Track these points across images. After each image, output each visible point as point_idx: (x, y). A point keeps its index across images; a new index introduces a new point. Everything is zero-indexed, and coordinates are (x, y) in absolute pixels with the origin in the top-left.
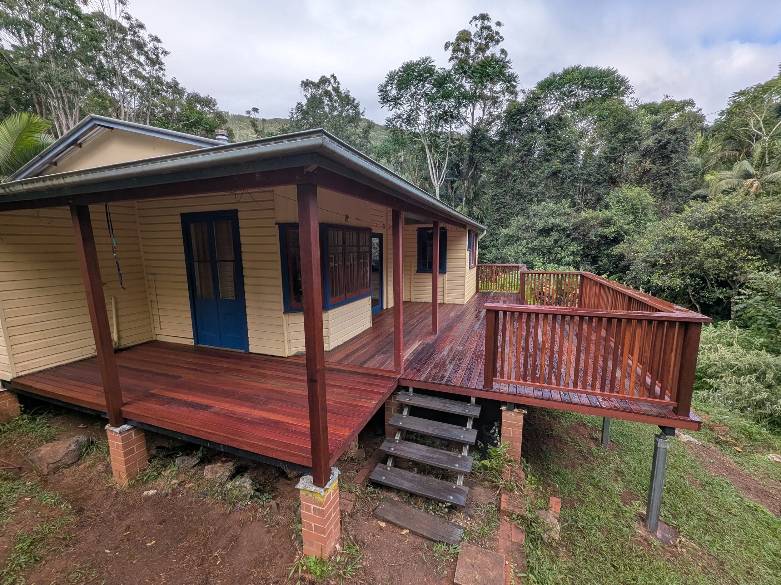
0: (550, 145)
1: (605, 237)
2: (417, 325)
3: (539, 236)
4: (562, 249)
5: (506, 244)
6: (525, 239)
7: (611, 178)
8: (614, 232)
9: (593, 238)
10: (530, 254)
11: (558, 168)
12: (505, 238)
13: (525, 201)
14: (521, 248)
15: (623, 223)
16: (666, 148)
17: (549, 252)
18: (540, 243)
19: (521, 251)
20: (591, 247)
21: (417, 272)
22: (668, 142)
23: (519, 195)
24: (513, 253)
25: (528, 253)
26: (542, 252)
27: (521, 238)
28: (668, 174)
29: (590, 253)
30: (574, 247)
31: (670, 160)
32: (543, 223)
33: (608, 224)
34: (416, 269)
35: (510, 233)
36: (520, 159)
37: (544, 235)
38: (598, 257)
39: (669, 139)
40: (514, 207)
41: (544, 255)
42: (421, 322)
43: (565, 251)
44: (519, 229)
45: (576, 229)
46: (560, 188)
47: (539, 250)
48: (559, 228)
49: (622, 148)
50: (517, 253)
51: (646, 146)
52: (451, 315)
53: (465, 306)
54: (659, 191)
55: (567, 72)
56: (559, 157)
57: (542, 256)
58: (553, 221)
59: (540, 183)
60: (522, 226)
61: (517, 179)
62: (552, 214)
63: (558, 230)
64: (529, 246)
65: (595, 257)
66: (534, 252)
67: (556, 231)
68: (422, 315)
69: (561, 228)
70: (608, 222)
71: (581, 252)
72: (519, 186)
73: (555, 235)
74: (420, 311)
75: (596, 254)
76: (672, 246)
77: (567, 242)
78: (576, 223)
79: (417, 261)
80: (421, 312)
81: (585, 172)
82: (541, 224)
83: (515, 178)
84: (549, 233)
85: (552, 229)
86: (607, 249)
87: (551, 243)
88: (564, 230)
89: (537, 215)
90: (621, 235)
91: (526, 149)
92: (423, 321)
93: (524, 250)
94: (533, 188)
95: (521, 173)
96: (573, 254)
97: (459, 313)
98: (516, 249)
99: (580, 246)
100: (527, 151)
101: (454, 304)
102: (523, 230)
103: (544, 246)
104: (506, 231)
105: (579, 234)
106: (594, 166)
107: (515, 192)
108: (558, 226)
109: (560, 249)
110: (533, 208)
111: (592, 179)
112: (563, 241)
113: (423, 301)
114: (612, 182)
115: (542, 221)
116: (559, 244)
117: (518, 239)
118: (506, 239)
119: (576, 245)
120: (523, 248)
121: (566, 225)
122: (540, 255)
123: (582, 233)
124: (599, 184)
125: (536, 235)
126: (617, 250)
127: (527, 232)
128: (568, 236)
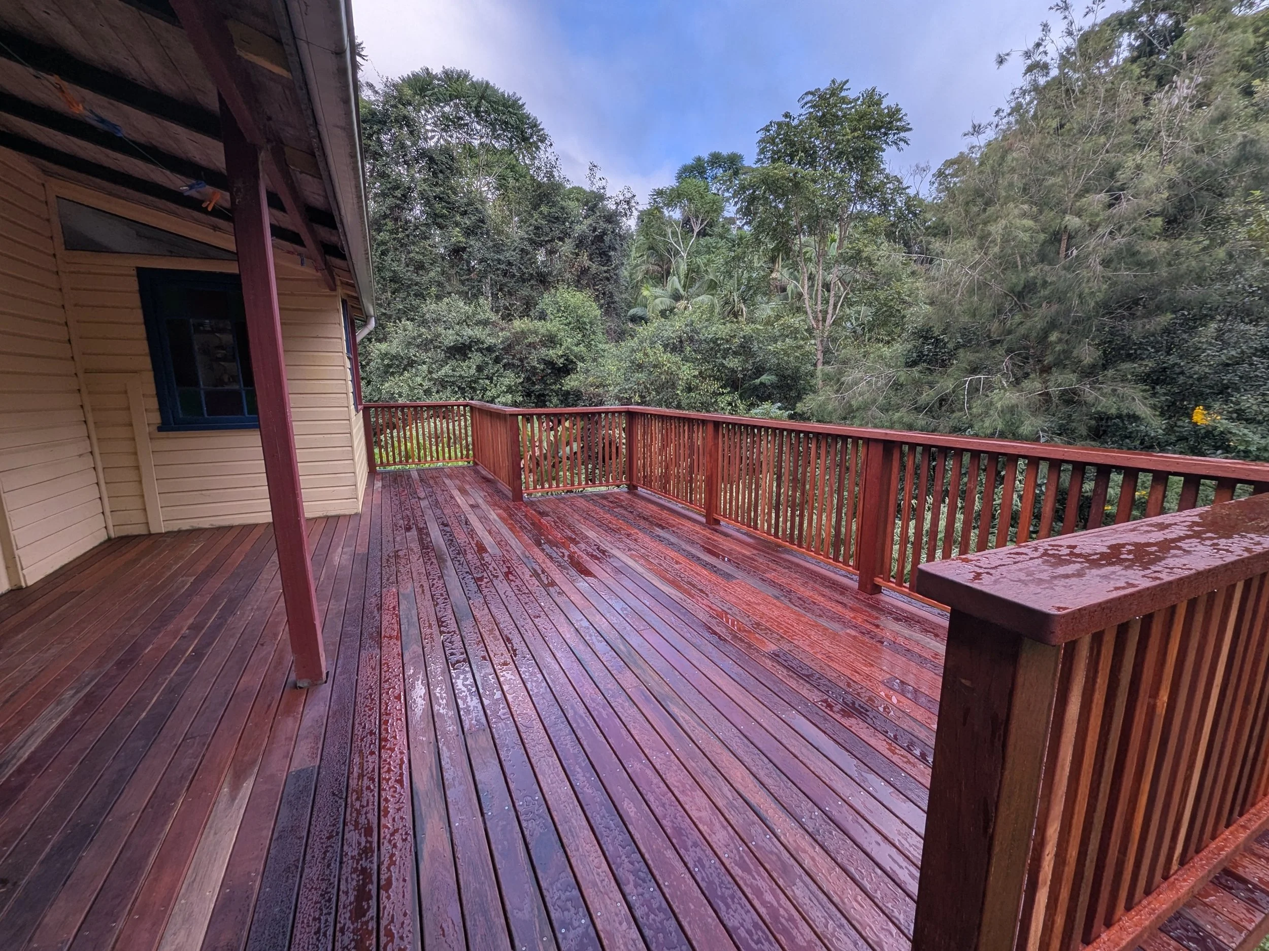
0: (440, 199)
1: (550, 364)
2: (198, 655)
3: (449, 358)
4: (491, 382)
5: (386, 372)
6: (424, 363)
7: (540, 274)
8: (562, 356)
9: (535, 364)
10: (438, 392)
11: (460, 242)
12: (383, 360)
13: (409, 295)
14: (419, 380)
15: (571, 343)
16: (603, 241)
17: (471, 388)
18: (454, 370)
19: (421, 385)
20: (534, 379)
21: (160, 429)
22: (604, 233)
23: (395, 282)
24: (405, 390)
25: (434, 390)
26: (459, 387)
27: (415, 362)
28: (608, 279)
29: (533, 388)
30: (510, 378)
31: (609, 259)
32: (452, 335)
33: (551, 342)
34: (156, 418)
35: (394, 352)
36: (388, 212)
37: (457, 356)
38: (544, 395)
39: (604, 229)
40: (389, 304)
41: (463, 394)
42: (218, 627)
43: (496, 385)
44: (410, 343)
45: (508, 348)
46: (468, 280)
47: (453, 383)
48: (481, 346)
49: (548, 230)
50: (412, 389)
51: (580, 232)
52: (336, 560)
53: (365, 521)
54: (602, 301)
55: (449, 76)
56: (457, 224)
57: (459, 395)
58: (470, 333)
59: (431, 264)
60: (414, 338)
61: (387, 251)
62: (465, 321)
63: (480, 350)
64: (434, 376)
65: (540, 395)
66: (445, 387)
67: (477, 351)
68: (215, 584)
69: (485, 346)
70: (551, 340)
71: (520, 388)
72: (394, 264)
73: (476, 358)
74: (201, 567)
75: (540, 390)
76: (642, 376)
77: (498, 371)
78: (508, 339)
79: (151, 389)
80: (209, 572)
81: (502, 258)
82: (449, 338)
83: (384, 248)
84: (465, 355)
85: (470, 347)
86: (555, 383)
87: (473, 371)
88: (490, 349)
89: (439, 320)
90: (572, 362)
91: (398, 193)
92: (222, 617)
93: (427, 384)
94: (421, 272)
95: (394, 239)
96: (510, 390)
97: (362, 550)
98: (410, 382)
99: (519, 377)
100: (400, 199)
101: (328, 518)
102: (418, 346)
103: (460, 376)
104: (383, 347)
105: (514, 356)
106: (514, 250)
107: (388, 274)
108: (479, 342)
109: (487, 382)
110: (430, 308)
111: (514, 270)
112: (491, 369)
113: (205, 523)
114: (541, 281)
115: (451, 331)
116: (485, 372)
117: (411, 363)
118: (386, 362)
119: (512, 375)
120: (424, 380)
121: (491, 341)
122: (456, 392)
123: (518, 356)
124: (524, 281)
125: (443, 355)
126: (571, 382)
127: (427, 351)
128: (497, 360)
